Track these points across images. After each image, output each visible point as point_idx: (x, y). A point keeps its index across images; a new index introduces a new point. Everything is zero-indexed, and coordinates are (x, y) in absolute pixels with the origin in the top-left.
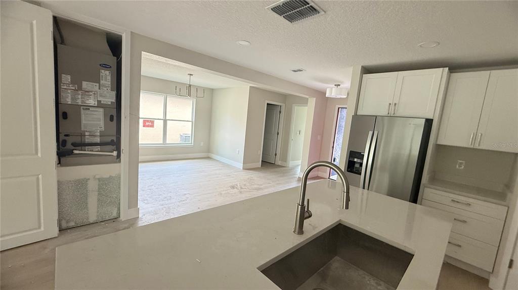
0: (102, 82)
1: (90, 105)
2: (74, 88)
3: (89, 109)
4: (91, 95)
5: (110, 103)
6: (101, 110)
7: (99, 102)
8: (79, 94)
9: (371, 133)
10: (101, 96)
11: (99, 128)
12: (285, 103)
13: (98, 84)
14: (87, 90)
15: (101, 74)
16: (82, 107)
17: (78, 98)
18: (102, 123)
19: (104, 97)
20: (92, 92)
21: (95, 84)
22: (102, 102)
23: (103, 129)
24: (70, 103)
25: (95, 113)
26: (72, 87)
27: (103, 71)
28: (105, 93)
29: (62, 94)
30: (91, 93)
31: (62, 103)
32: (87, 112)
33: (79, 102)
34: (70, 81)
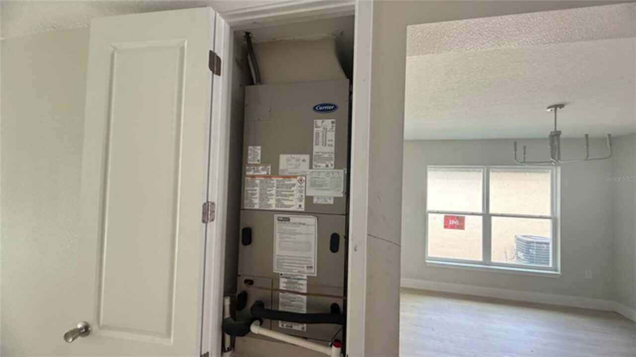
0: (316, 149)
1: (291, 209)
2: (264, 173)
3: (288, 220)
4: (294, 185)
5: (331, 202)
6: (312, 221)
7: (309, 200)
8: (273, 186)
10: (313, 185)
11: (305, 270)
13: (307, 157)
14: (287, 174)
15: (315, 129)
16: (276, 216)
17: (272, 195)
18: (312, 256)
19: (321, 185)
20: (295, 177)
21: (302, 157)
22: (315, 201)
23: (314, 272)
24: (257, 207)
25: (299, 229)
26: (263, 170)
27: (319, 122)
28: (322, 175)
29: (246, 188)
30: (294, 181)
31: (245, 208)
32: (286, 226)
33: (273, 204)
34: (259, 158)
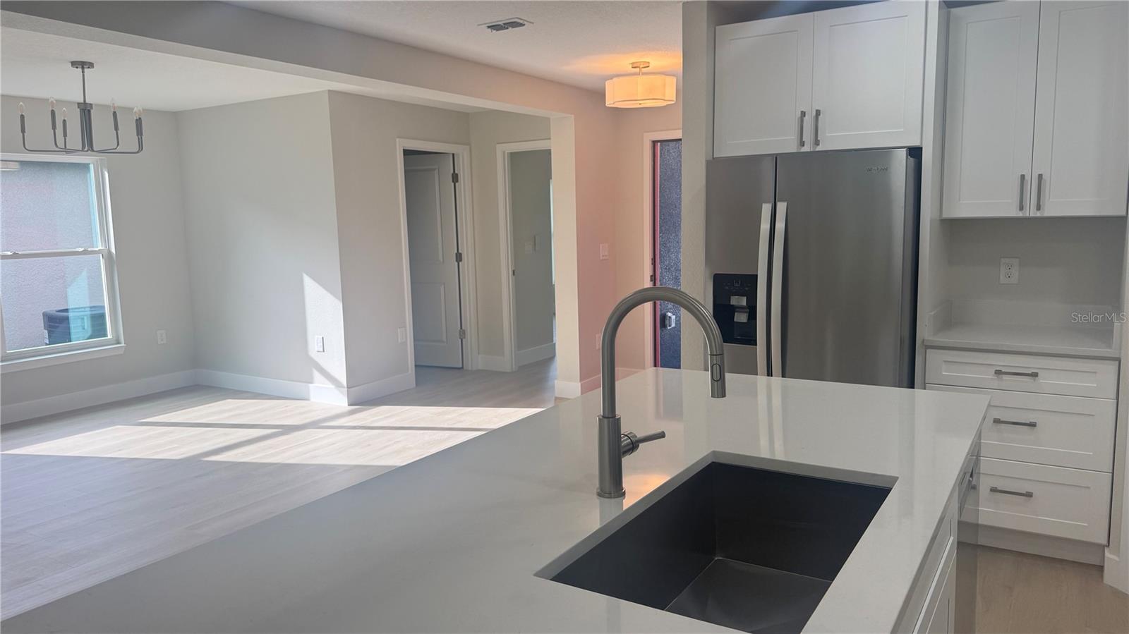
9: (766, 209)
12: (468, 144)
